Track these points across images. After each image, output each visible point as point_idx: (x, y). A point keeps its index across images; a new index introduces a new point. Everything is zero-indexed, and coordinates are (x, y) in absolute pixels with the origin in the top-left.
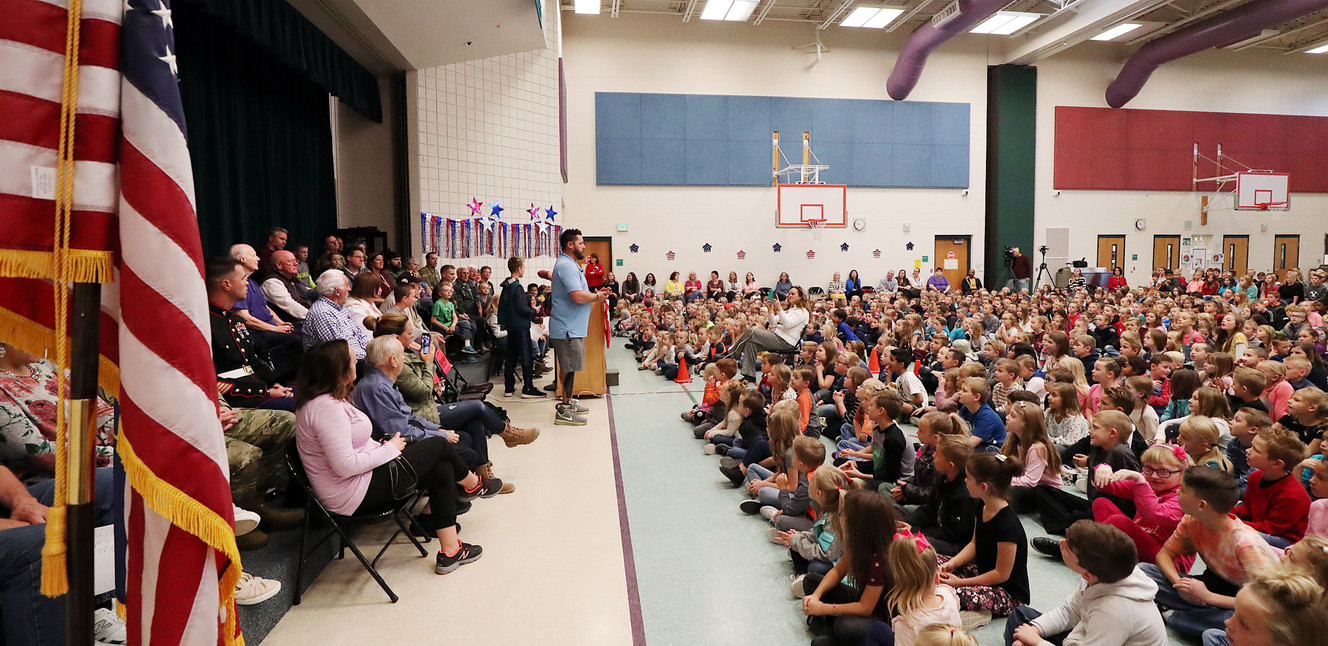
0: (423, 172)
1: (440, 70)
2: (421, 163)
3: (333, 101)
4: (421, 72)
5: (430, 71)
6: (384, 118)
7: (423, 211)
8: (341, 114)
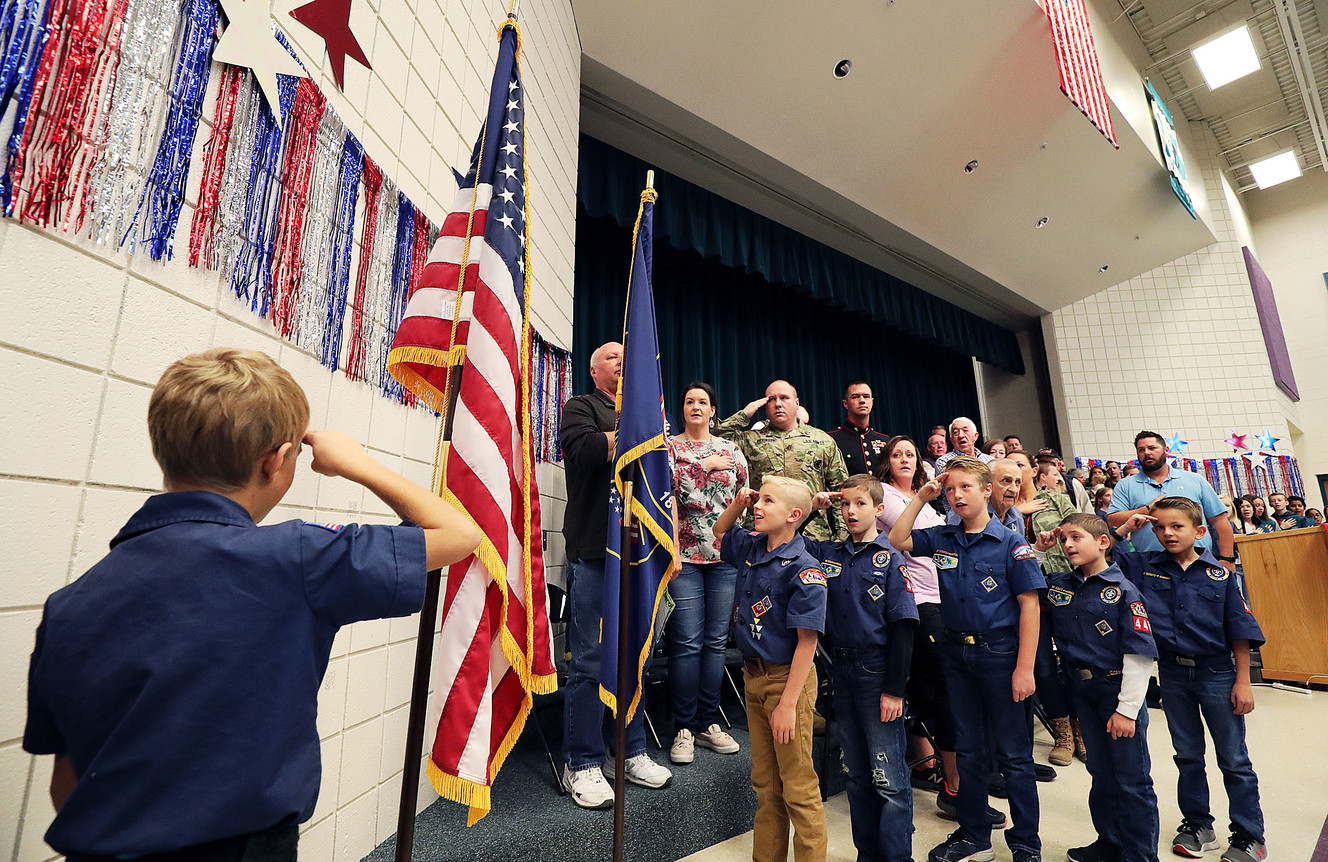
0: (1072, 414)
1: (1079, 305)
2: (1069, 405)
3: (977, 366)
4: (1055, 314)
5: (1067, 309)
6: (1027, 371)
7: (1077, 455)
8: (986, 375)
